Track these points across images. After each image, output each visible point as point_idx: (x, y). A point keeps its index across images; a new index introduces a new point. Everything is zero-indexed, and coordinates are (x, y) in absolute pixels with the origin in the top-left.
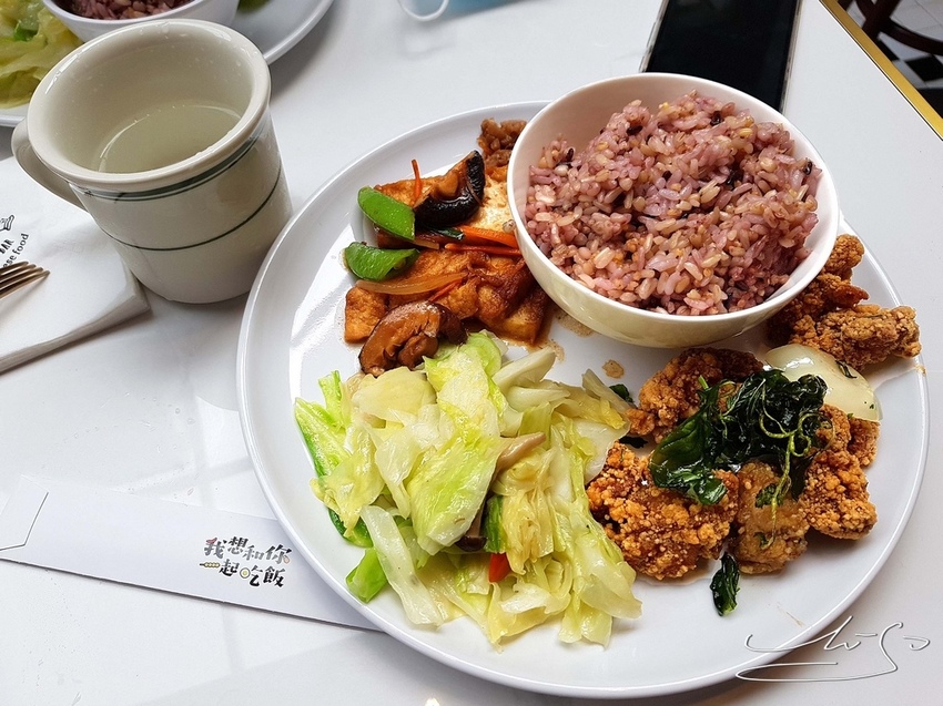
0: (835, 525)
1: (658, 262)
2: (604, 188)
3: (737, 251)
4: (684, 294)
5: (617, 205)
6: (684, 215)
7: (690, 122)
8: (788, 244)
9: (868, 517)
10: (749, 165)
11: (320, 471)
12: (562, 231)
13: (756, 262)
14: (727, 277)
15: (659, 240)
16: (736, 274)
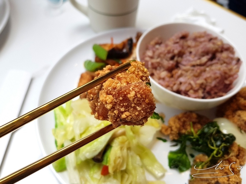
0: (226, 182)
1: (182, 79)
2: (169, 52)
3: (209, 81)
4: (188, 91)
5: (172, 58)
6: (194, 66)
7: (202, 39)
8: (227, 82)
9: (238, 181)
10: (219, 55)
11: (56, 126)
12: (152, 64)
13: (215, 86)
14: (204, 89)
15: (183, 72)
16: (208, 89)
